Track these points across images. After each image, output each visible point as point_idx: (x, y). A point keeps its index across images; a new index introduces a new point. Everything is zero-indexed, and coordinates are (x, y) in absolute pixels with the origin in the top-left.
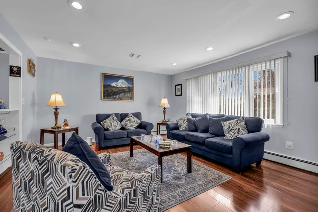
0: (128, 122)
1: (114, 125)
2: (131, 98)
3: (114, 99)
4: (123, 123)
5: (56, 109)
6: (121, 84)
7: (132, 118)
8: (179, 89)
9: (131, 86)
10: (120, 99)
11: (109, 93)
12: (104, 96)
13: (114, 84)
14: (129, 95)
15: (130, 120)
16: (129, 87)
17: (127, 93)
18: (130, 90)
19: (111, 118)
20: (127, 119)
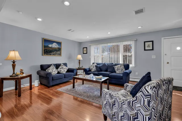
0: (62, 69)
1: (54, 71)
2: (60, 55)
3: (51, 55)
4: (59, 70)
5: (14, 62)
6: (54, 45)
7: (63, 66)
8: (85, 50)
9: (60, 47)
10: (54, 55)
11: (47, 51)
12: (44, 53)
13: (50, 46)
14: (59, 52)
15: (62, 68)
16: (59, 48)
17: (57, 51)
18: (59, 49)
19: (52, 67)
20: (61, 67)
